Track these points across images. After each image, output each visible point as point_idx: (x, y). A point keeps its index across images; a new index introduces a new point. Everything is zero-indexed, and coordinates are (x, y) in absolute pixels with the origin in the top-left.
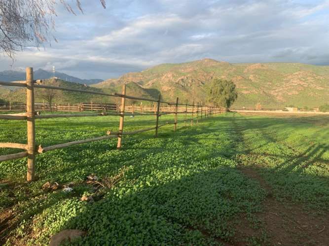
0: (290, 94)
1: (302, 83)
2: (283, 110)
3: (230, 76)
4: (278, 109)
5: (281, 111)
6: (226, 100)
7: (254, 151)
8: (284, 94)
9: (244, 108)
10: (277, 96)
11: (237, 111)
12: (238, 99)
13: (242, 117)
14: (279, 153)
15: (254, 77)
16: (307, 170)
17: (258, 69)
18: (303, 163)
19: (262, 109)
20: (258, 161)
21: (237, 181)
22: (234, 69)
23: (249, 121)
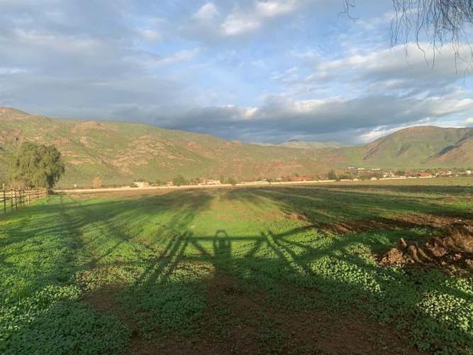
0: (138, 164)
1: (152, 151)
2: (132, 187)
3: (49, 138)
4: (125, 185)
5: (128, 188)
6: (46, 176)
7: (101, 262)
8: (130, 164)
9: (75, 186)
10: (121, 167)
11: (66, 191)
12: (66, 173)
13: (75, 202)
14: (136, 258)
15: (87, 140)
16: (172, 277)
17: (92, 129)
18: (166, 269)
19: (103, 186)
20: (109, 277)
21: (85, 324)
22: (55, 127)
23: (88, 208)
